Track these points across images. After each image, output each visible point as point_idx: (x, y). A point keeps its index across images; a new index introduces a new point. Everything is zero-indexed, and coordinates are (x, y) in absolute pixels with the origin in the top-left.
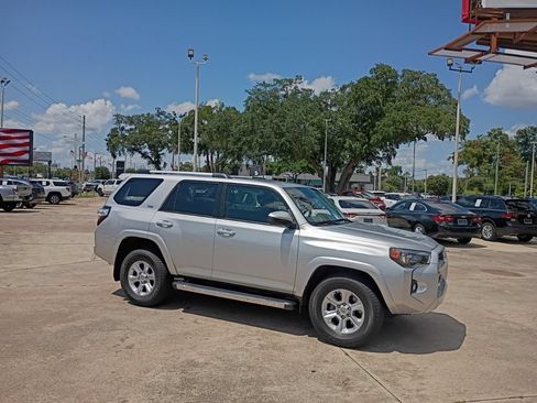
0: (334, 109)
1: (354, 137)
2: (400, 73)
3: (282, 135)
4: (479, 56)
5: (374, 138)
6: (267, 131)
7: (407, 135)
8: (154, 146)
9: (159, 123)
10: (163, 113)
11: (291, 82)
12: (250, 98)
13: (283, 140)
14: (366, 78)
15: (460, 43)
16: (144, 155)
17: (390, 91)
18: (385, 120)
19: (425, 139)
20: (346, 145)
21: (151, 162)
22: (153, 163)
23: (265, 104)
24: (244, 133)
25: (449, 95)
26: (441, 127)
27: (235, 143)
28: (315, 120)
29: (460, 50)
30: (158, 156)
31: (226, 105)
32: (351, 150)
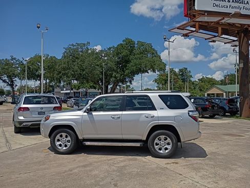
0: (106, 58)
1: (116, 71)
2: (136, 43)
3: (83, 70)
4: (190, 33)
5: (127, 72)
6: (76, 68)
7: (141, 70)
8: (10, 76)
9: (13, 64)
10: (15, 59)
11: (84, 44)
12: (65, 52)
13: (84, 72)
14: (121, 44)
15: (184, 26)
16: (4, 81)
17: (132, 50)
18: (131, 64)
19: (148, 73)
20: (113, 75)
21: (8, 84)
22: (10, 85)
23: (73, 55)
24: (64, 69)
25: (156, 53)
26: (156, 67)
27: (58, 74)
28: (98, 63)
29: (183, 30)
30: (12, 82)
31: (50, 55)
32: (115, 77)
